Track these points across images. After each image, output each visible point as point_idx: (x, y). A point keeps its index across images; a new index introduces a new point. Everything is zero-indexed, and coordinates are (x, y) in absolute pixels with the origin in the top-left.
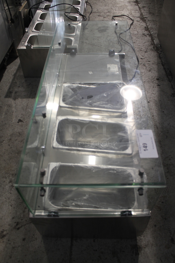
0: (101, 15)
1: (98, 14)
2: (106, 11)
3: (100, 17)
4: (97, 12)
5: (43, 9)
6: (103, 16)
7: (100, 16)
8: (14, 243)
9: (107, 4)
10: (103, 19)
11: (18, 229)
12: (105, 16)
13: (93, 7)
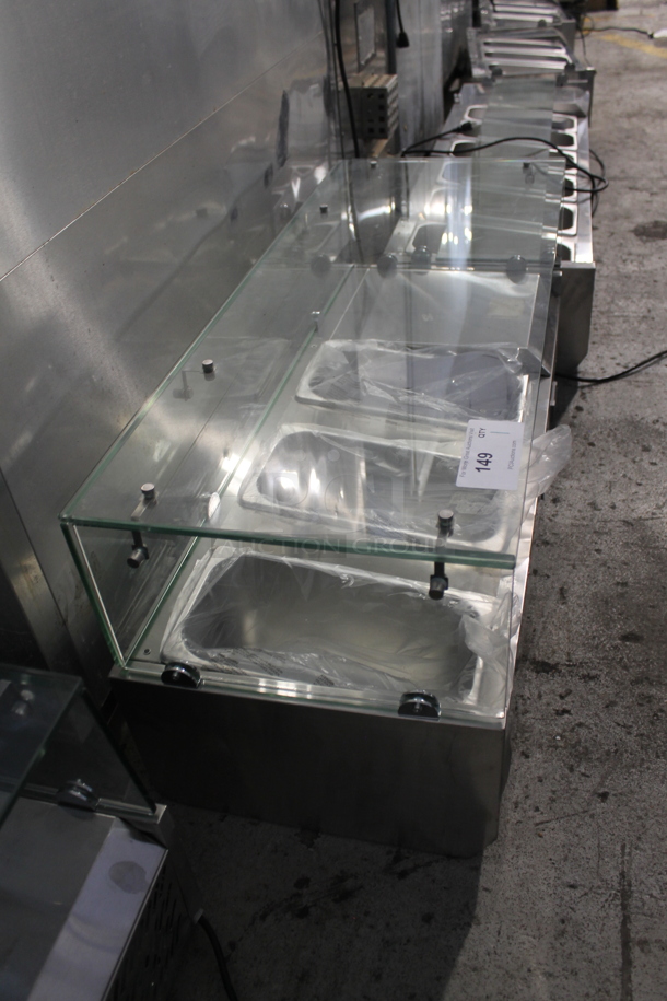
0: (639, 185)
1: (625, 183)
2: (655, 175)
3: (638, 193)
4: (622, 176)
5: (448, 153)
6: (647, 190)
7: (637, 189)
8: (388, 925)
9: (657, 154)
10: (649, 199)
11: (403, 875)
12: (655, 190)
13: (605, 164)
